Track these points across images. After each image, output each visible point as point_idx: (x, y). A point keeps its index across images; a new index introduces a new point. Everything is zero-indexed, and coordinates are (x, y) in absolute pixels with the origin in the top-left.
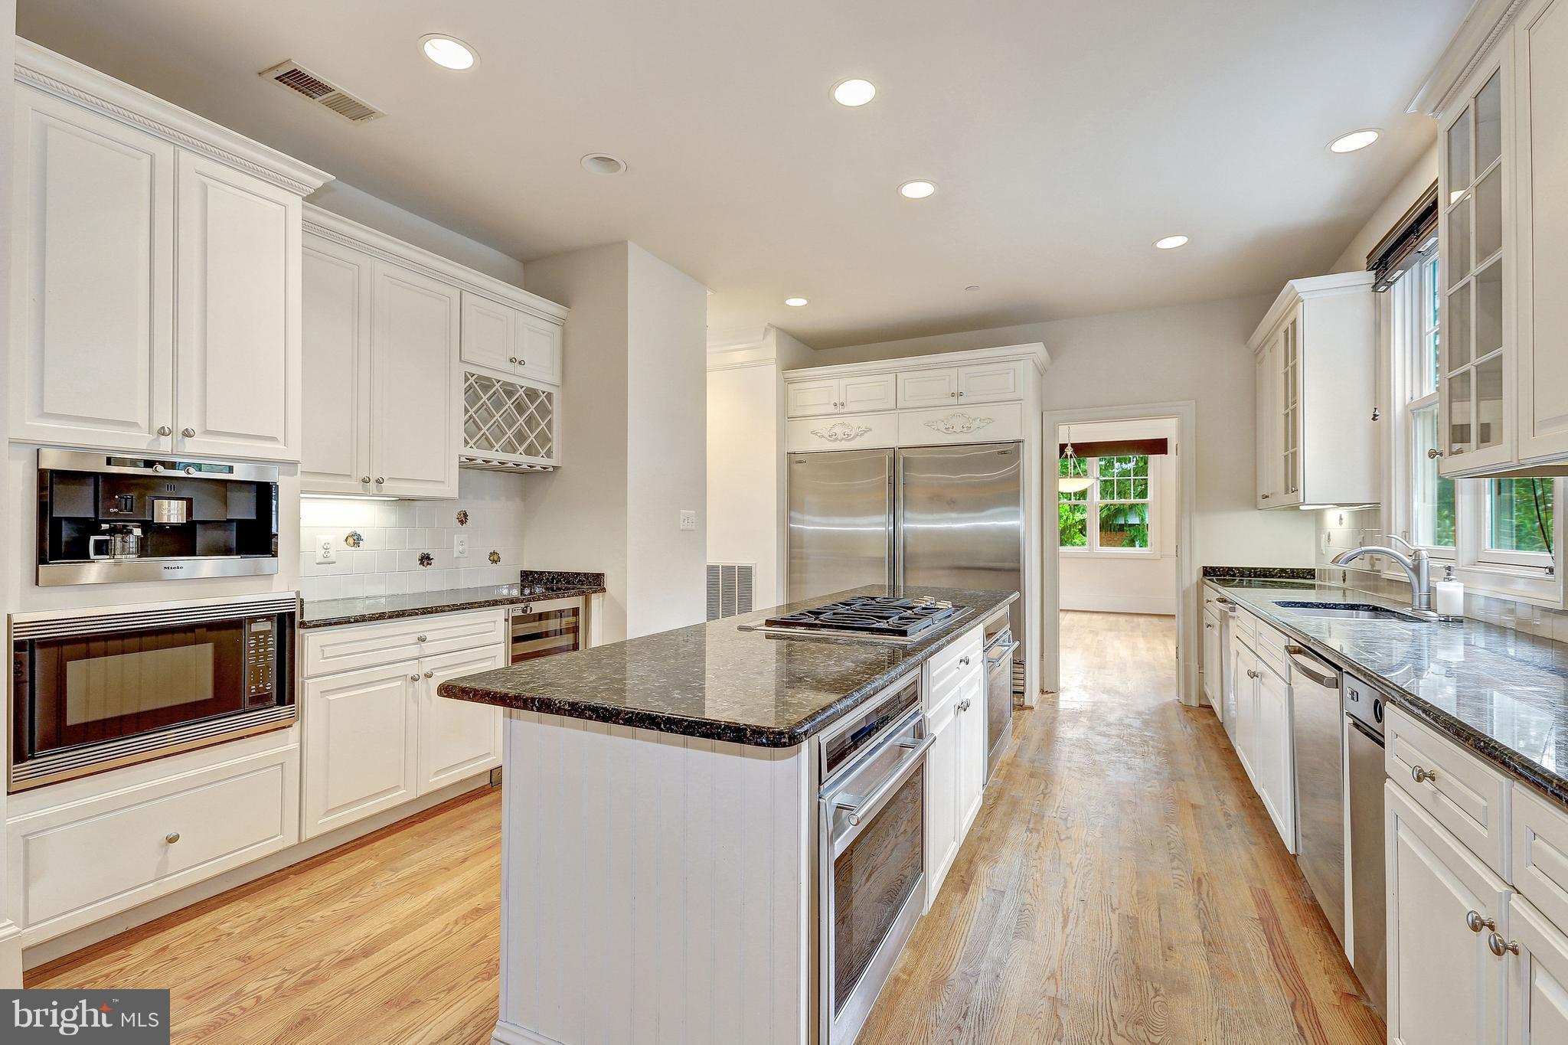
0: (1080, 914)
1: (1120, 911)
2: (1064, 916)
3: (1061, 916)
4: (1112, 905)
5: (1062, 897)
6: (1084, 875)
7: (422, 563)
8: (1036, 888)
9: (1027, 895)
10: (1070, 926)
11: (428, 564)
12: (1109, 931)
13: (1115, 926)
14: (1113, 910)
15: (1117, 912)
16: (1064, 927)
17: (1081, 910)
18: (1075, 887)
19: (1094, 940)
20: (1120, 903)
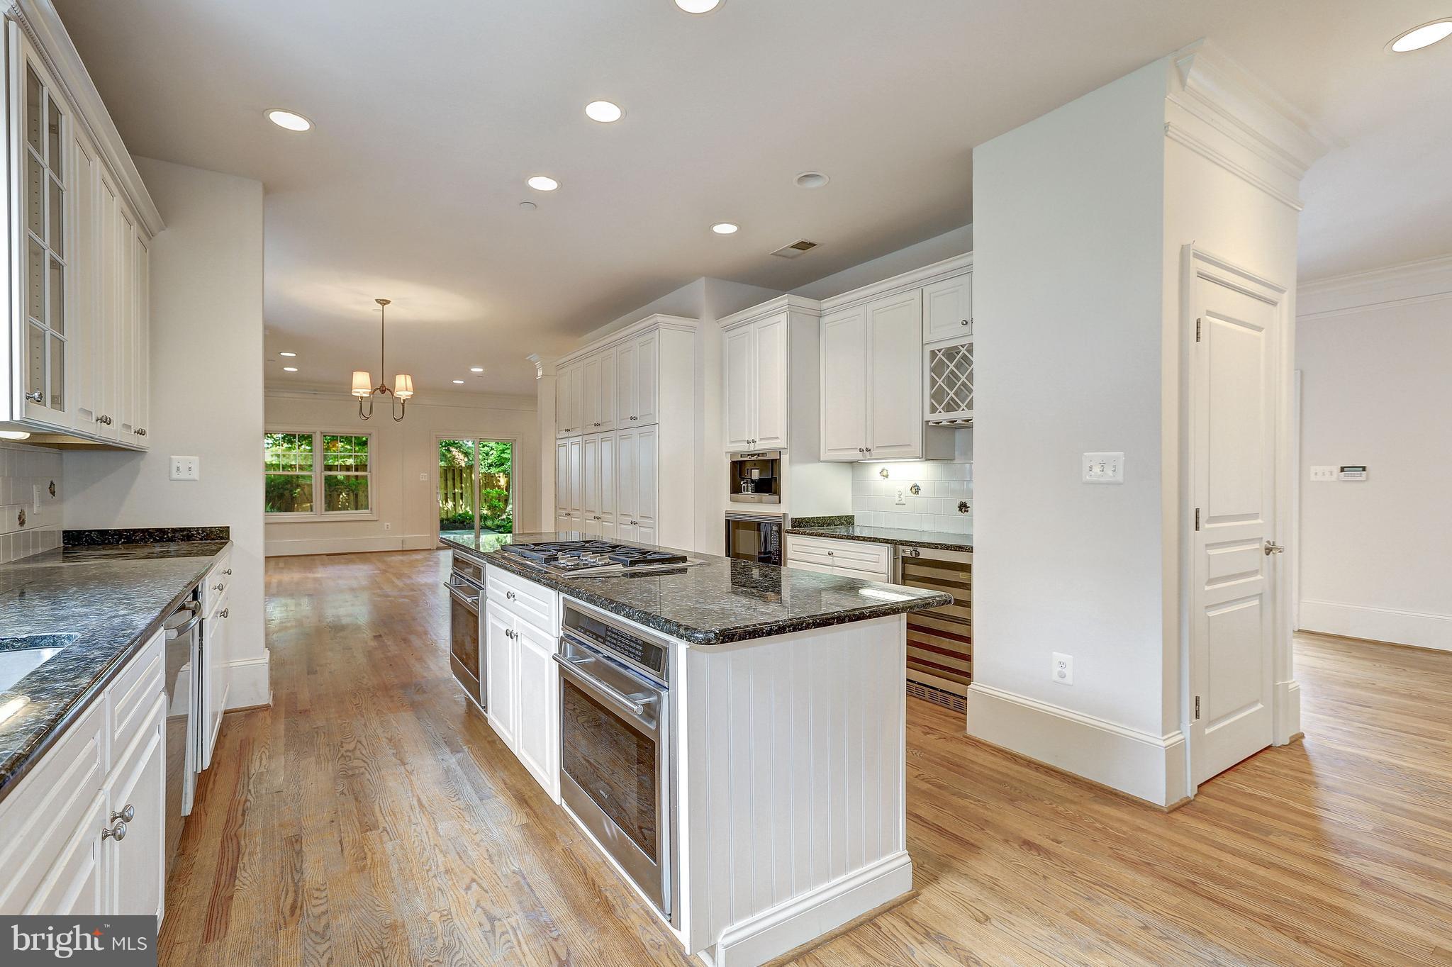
0: (411, 814)
1: (380, 831)
2: (423, 806)
3: (426, 806)
4: (388, 833)
5: (434, 818)
6: (424, 849)
7: (961, 510)
8: (459, 814)
9: (462, 807)
10: (415, 802)
11: (965, 511)
12: (384, 812)
13: (380, 818)
14: (385, 829)
15: (381, 829)
16: (419, 800)
17: (412, 817)
18: (427, 833)
19: (394, 801)
20: (381, 838)
